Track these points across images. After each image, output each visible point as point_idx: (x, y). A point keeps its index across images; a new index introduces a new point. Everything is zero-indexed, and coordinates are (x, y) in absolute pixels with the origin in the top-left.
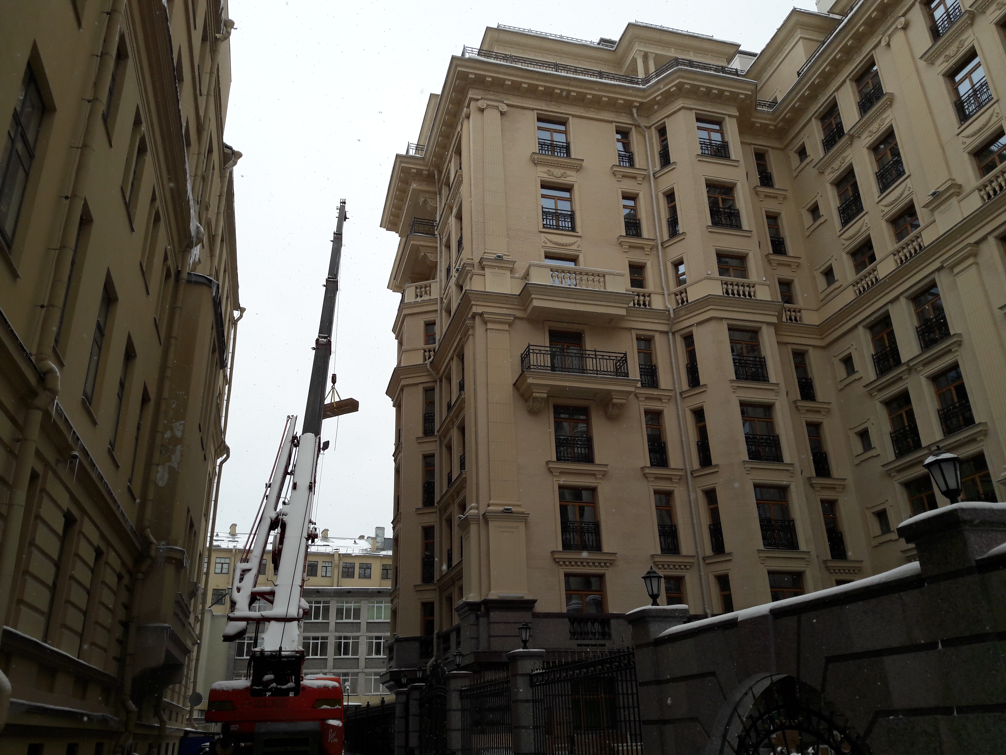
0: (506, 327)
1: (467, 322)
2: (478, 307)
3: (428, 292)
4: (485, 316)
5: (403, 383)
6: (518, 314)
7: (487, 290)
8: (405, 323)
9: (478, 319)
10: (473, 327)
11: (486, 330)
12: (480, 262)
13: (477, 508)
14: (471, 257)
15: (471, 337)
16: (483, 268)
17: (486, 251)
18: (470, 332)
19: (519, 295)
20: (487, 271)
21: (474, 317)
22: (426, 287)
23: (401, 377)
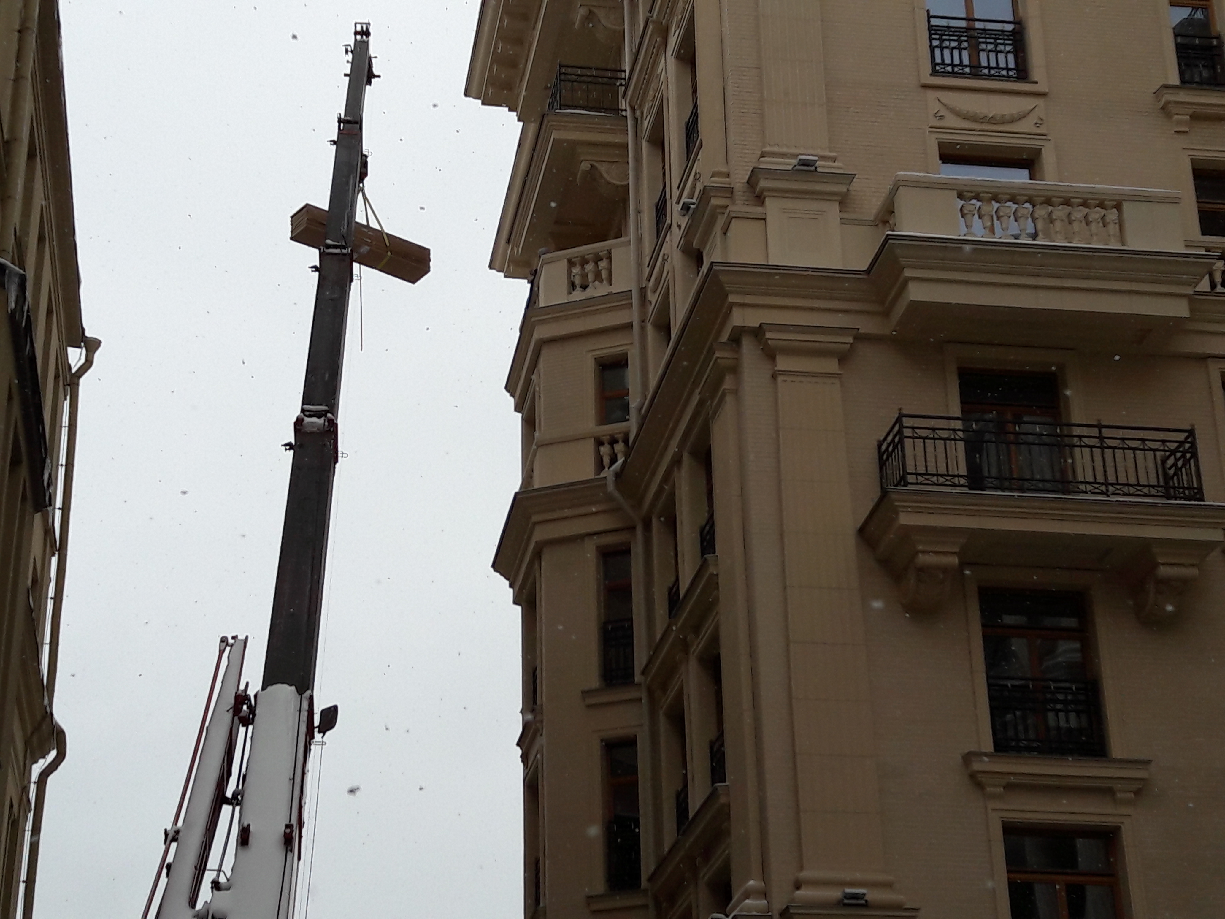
0: (831, 365)
1: (717, 355)
2: (749, 311)
3: (604, 274)
4: (768, 335)
5: (540, 534)
6: (867, 326)
7: (770, 264)
8: (541, 365)
9: (747, 345)
10: (735, 370)
11: (774, 377)
12: (751, 182)
13: (764, 894)
14: (724, 170)
15: (729, 399)
16: (759, 199)
17: (768, 149)
18: (728, 383)
19: (868, 271)
20: (772, 206)
21: (736, 339)
22: (597, 259)
23: (535, 518)
